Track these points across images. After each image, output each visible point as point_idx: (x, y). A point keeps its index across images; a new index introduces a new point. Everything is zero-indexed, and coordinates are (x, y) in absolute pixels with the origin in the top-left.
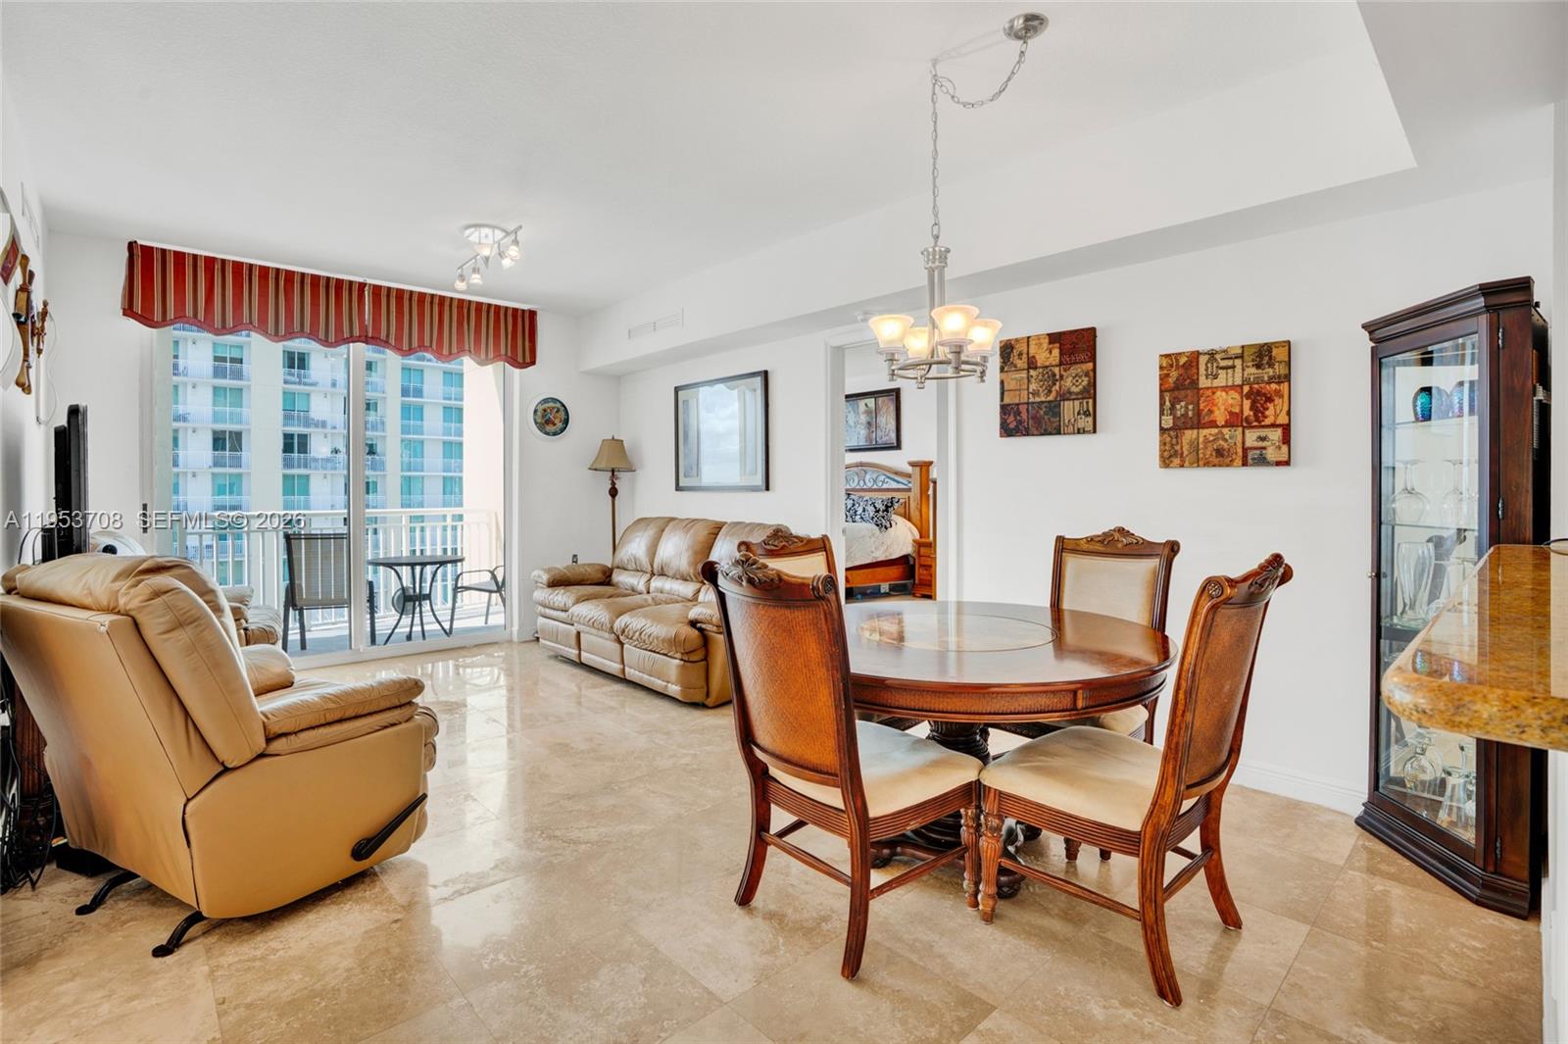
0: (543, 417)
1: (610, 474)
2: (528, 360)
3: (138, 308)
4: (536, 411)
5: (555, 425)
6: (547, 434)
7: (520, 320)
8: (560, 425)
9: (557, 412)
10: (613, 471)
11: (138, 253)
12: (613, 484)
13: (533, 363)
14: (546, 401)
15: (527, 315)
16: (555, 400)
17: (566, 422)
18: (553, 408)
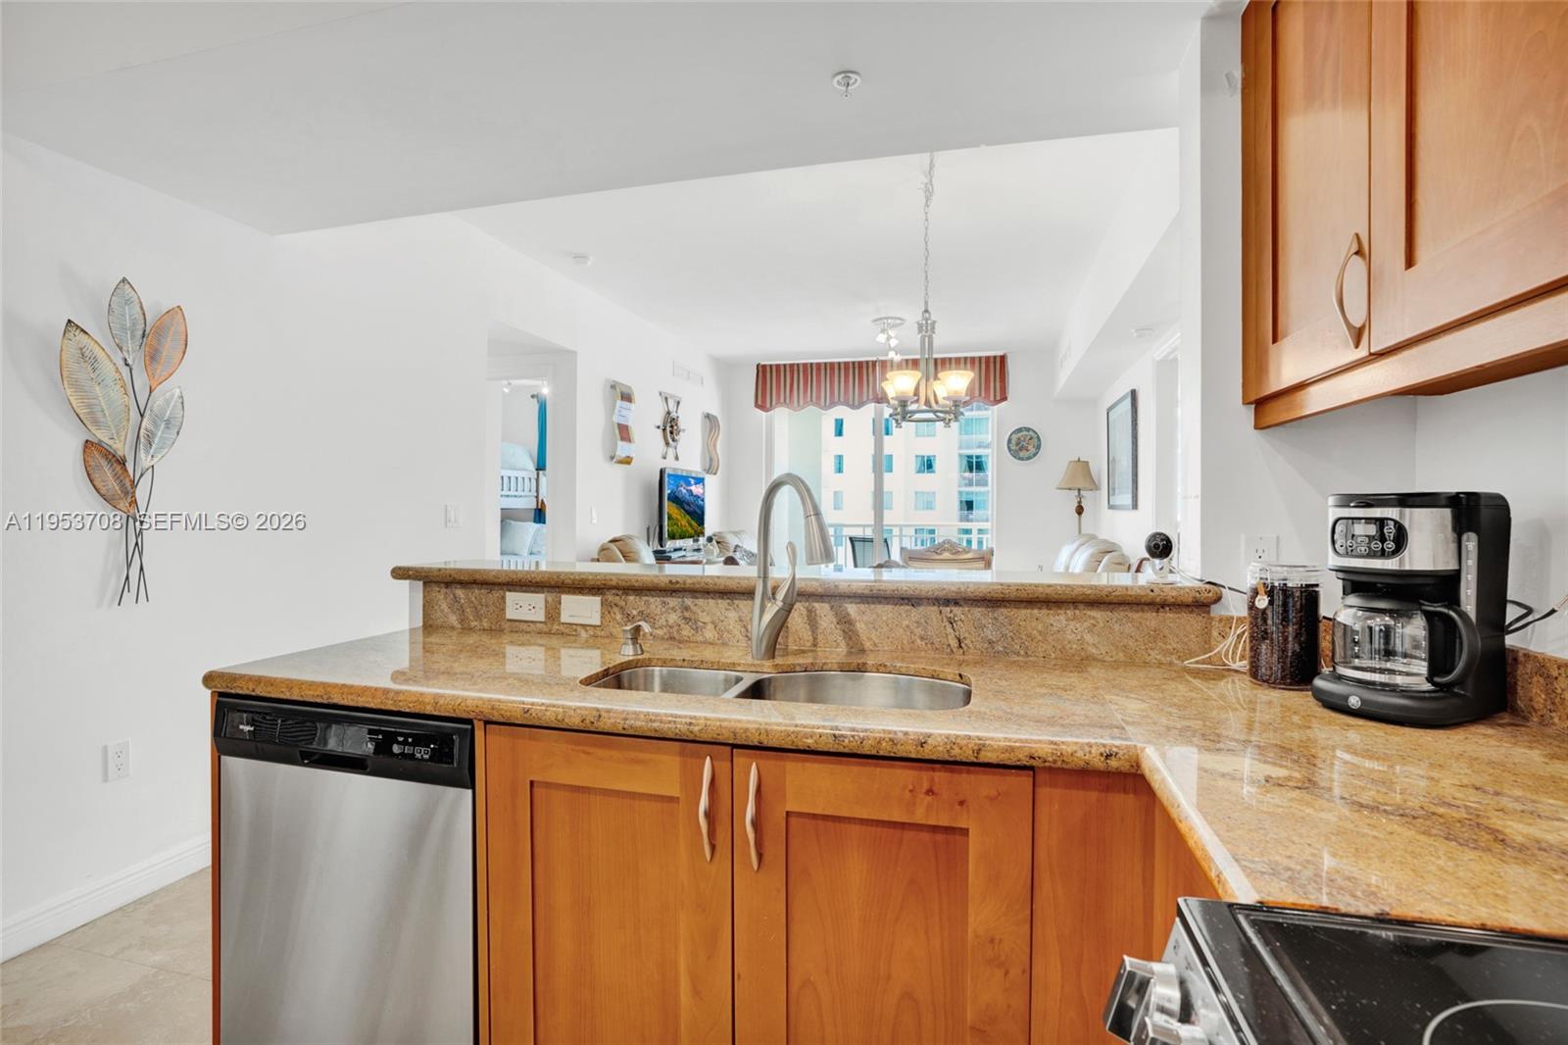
0: (1017, 444)
1: (1076, 492)
2: (998, 398)
3: (760, 403)
4: (1009, 441)
5: (1028, 451)
6: (1022, 459)
7: (992, 365)
8: (1032, 450)
9: (1030, 439)
10: (1079, 490)
11: (760, 369)
12: (1080, 502)
13: (1004, 398)
14: (1020, 430)
15: (998, 360)
16: (1028, 430)
17: (1038, 447)
18: (1027, 436)
